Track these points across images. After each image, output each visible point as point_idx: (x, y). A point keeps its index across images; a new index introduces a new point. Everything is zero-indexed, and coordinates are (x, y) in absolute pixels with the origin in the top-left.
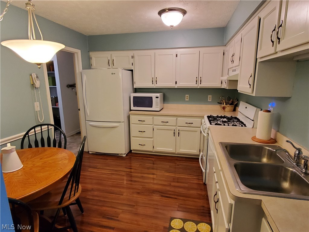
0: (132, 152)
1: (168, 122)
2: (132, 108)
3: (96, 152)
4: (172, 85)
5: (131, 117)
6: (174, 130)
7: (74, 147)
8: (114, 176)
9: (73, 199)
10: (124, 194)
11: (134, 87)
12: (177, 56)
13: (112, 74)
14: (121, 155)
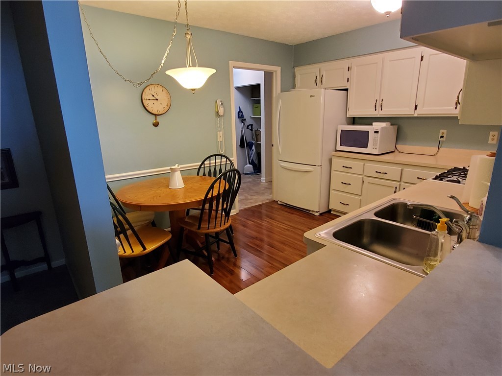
0: (332, 212)
1: (386, 173)
2: (339, 148)
3: (285, 203)
4: (408, 111)
5: (334, 160)
6: (396, 188)
7: (267, 194)
8: (287, 233)
9: (223, 228)
10: (286, 252)
11: (347, 116)
12: (422, 60)
13: (311, 96)
14: (313, 213)
